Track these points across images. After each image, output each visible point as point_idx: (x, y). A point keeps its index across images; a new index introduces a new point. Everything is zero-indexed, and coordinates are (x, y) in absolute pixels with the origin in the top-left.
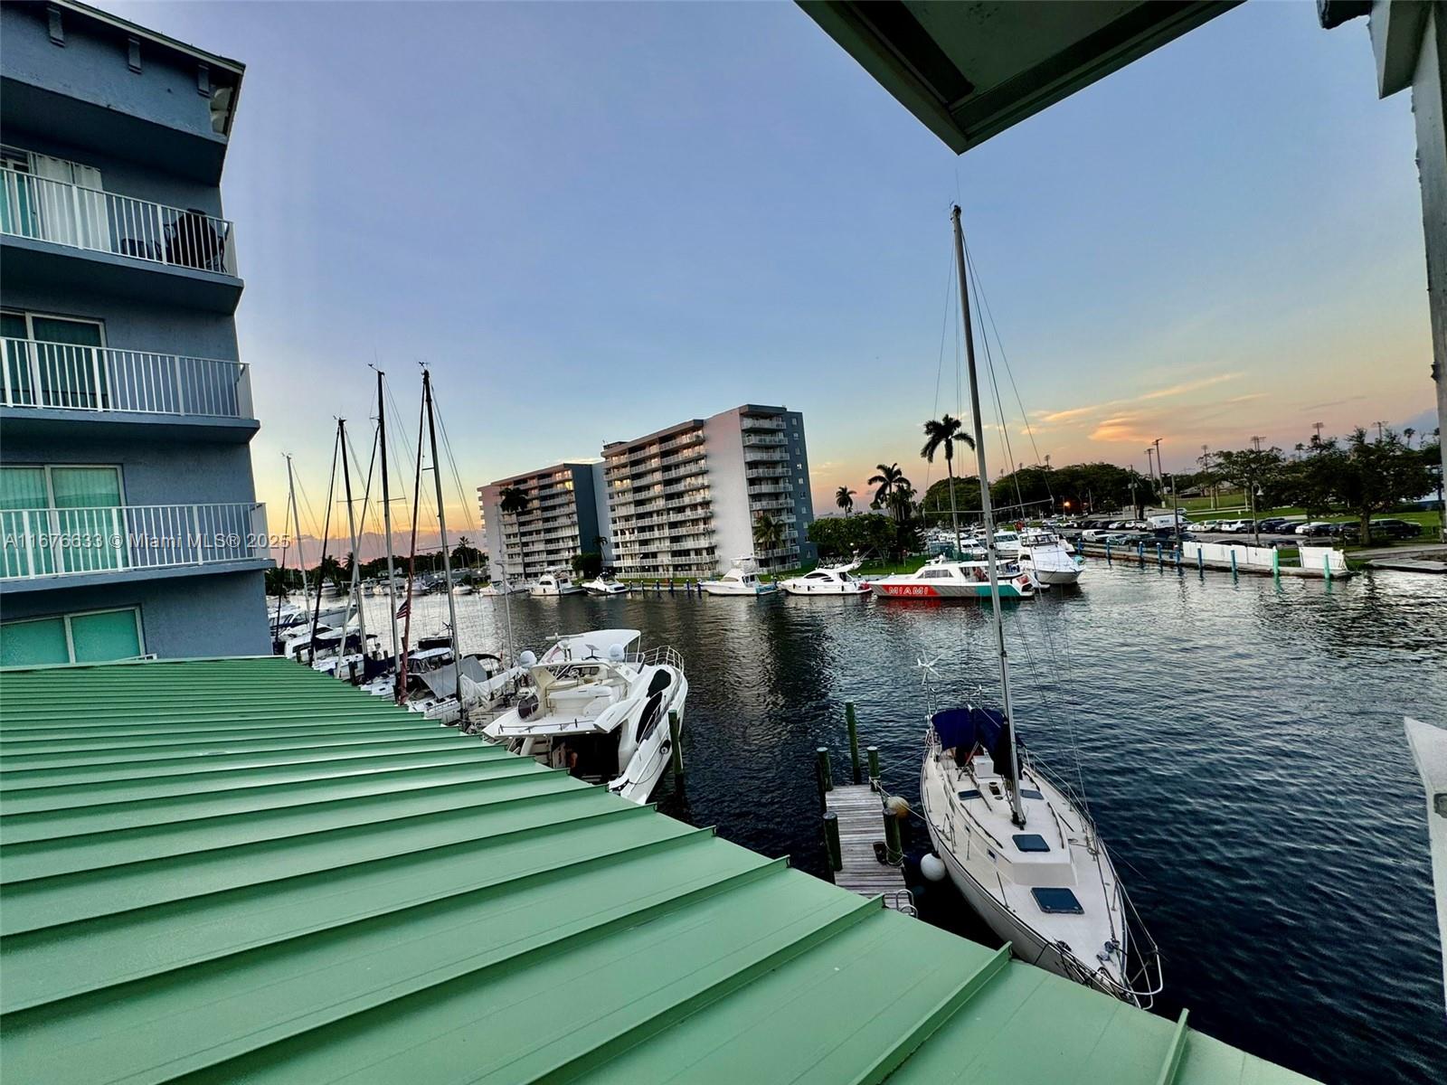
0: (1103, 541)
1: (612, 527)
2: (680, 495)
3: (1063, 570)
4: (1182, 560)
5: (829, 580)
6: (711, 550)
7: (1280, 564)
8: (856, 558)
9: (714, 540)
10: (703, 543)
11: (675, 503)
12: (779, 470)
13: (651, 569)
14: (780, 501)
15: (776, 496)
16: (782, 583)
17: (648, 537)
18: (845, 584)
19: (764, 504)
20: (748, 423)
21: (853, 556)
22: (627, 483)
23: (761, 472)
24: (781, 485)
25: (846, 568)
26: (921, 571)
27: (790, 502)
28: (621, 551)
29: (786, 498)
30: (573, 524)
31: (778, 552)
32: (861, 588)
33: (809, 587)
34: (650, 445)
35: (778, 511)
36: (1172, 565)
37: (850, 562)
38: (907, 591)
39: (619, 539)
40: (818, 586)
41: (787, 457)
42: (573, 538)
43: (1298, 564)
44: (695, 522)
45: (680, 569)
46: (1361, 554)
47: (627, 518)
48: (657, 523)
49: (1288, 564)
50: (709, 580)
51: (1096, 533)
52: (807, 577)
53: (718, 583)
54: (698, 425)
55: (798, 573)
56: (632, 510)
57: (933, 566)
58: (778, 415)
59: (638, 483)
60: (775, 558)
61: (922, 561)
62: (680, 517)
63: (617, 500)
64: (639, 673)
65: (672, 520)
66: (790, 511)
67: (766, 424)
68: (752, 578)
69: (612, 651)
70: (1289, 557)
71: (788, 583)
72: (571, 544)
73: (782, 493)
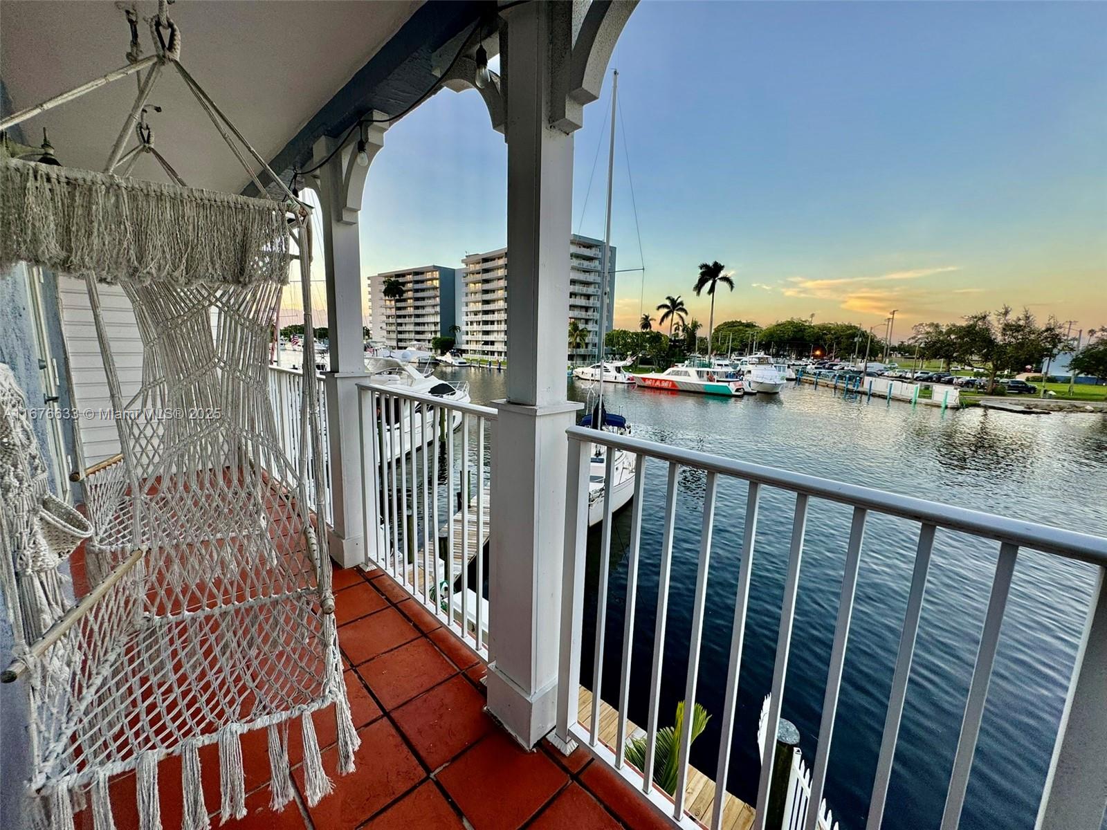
1: (465, 318)
3: (770, 382)
8: (629, 358)
13: (489, 353)
15: (587, 309)
16: (576, 370)
17: (490, 329)
18: (618, 375)
19: (577, 313)
20: (575, 250)
21: (627, 356)
22: (479, 286)
24: (592, 301)
25: (621, 364)
26: (670, 370)
27: (597, 315)
28: (469, 337)
29: (594, 311)
30: (436, 313)
31: (582, 351)
32: (629, 379)
33: (592, 375)
34: (499, 258)
35: (587, 321)
36: (852, 392)
38: (658, 383)
39: (469, 328)
40: (599, 374)
42: (435, 324)
43: (929, 396)
47: (476, 313)
48: (496, 319)
49: (924, 397)
52: (592, 367)
55: (587, 365)
56: (480, 307)
58: (597, 246)
59: (487, 286)
60: (578, 355)
61: (672, 365)
63: (470, 298)
64: (425, 377)
66: (595, 322)
67: (587, 252)
70: (926, 393)
71: (579, 371)
72: (433, 328)
73: (591, 307)
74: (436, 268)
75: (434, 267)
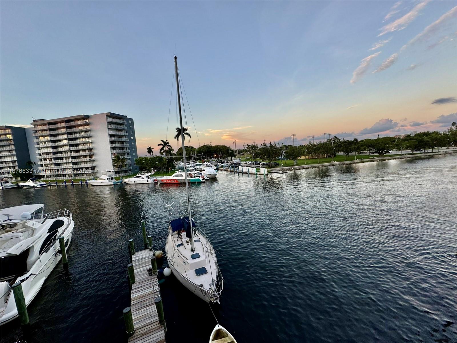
0: (222, 166)
1: (38, 157)
2: (77, 145)
3: (212, 174)
4: (239, 171)
5: (142, 178)
6: (93, 168)
7: (257, 172)
8: (152, 171)
9: (94, 164)
10: (89, 165)
11: (75, 148)
12: (124, 139)
13: (62, 176)
14: (124, 150)
15: (122, 148)
16: (124, 180)
17: (60, 162)
18: (149, 180)
19: (117, 151)
20: (110, 120)
21: (151, 170)
22: (48, 138)
23: (116, 139)
24: (125, 144)
25: (149, 174)
26: (174, 175)
27: (129, 151)
28: (44, 168)
29: (127, 149)
30: (13, 155)
31: (124, 169)
32: (154, 181)
33: (135, 181)
34: (61, 123)
35: (123, 154)
36: (237, 172)
37: (150, 172)
38: (169, 181)
39: (43, 162)
40: (138, 180)
41: (127, 134)
42: (13, 162)
43: (260, 172)
44: (85, 156)
45: (77, 175)
46: (270, 169)
47: (48, 154)
48: (65, 156)
49: (258, 172)
50: (92, 180)
51: (221, 164)
52: (134, 178)
53: (96, 181)
54: (86, 117)
55: (130, 176)
56: (50, 150)
57: (177, 173)
58: (123, 118)
59: (53, 139)
60: (122, 171)
61: (174, 172)
62: (77, 154)
63: (41, 145)
64: (42, 223)
65: (73, 155)
66: (128, 154)
67: (118, 121)
68: (112, 179)
69: (22, 216)
70: (258, 170)
71: (126, 180)
72: (11, 165)
73: (125, 147)
75: (6, 126)
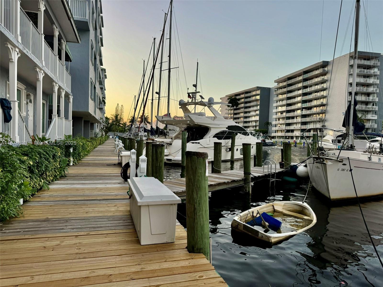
1: (275, 116)
6: (322, 130)
9: (325, 124)
10: (318, 126)
11: (307, 105)
14: (368, 106)
15: (366, 103)
17: (291, 122)
20: (354, 62)
22: (285, 95)
23: (358, 89)
27: (376, 108)
28: (277, 128)
29: (373, 105)
30: (257, 115)
34: (299, 76)
35: (366, 112)
39: (277, 122)
42: (256, 121)
44: (316, 114)
47: (282, 112)
48: (296, 115)
54: (325, 64)
56: (284, 108)
58: (376, 58)
63: (279, 103)
67: (367, 63)
74: (258, 88)
75: (258, 87)
